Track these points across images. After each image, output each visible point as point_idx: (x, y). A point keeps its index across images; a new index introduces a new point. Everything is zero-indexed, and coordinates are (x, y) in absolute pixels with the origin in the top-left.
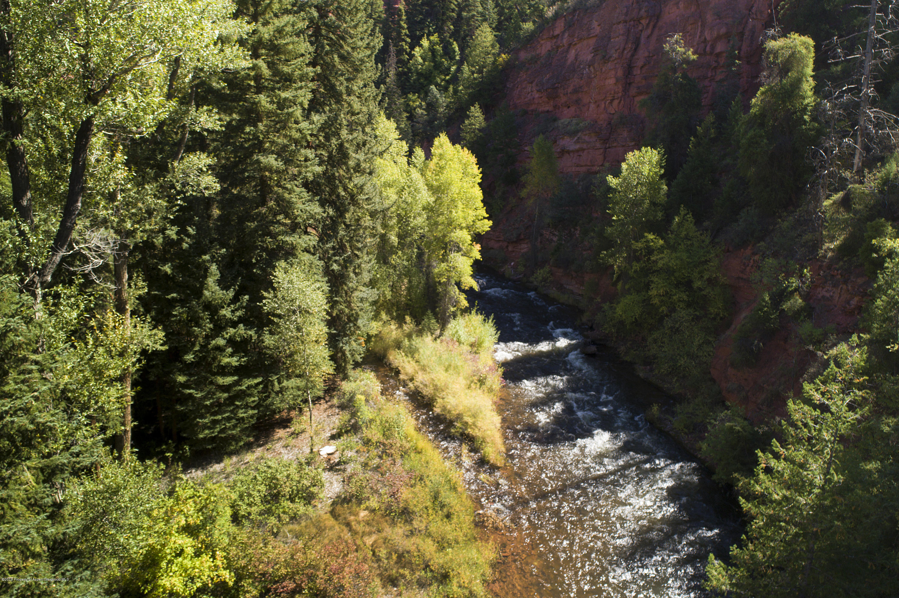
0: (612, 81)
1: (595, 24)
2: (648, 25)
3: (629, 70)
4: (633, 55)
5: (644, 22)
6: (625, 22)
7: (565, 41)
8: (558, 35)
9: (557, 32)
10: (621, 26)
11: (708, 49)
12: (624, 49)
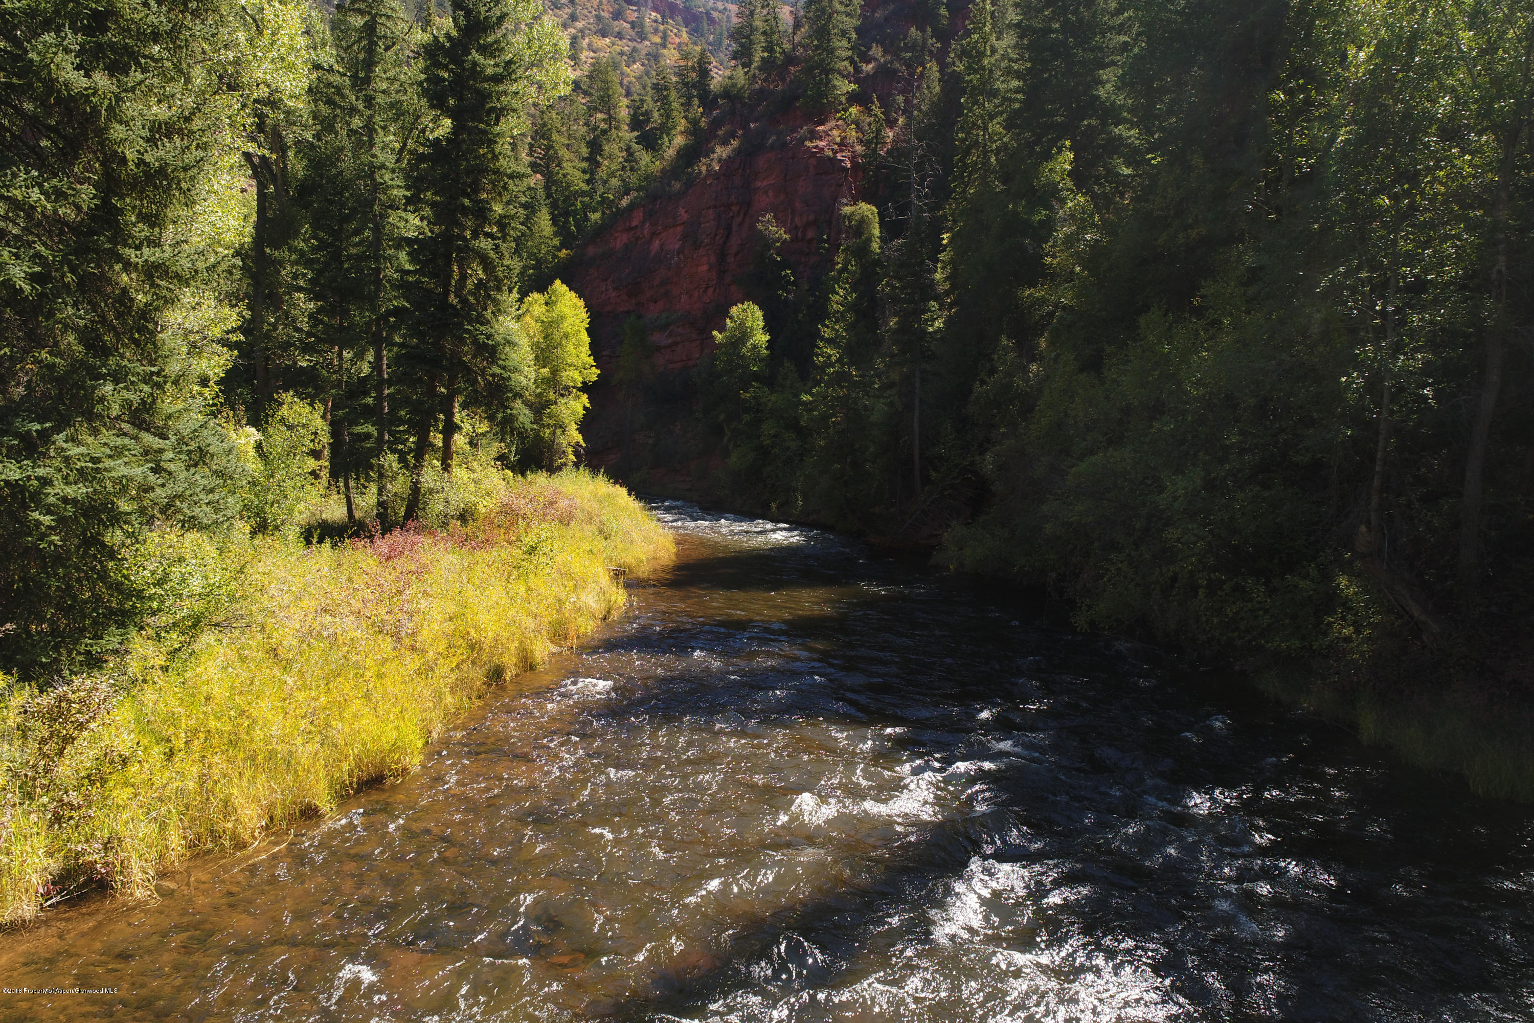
0: (704, 268)
1: (682, 211)
2: (739, 211)
3: (722, 256)
4: (725, 243)
5: (735, 208)
6: (715, 207)
7: (645, 232)
8: (636, 227)
9: (634, 224)
10: (710, 211)
11: (800, 235)
12: (716, 235)
